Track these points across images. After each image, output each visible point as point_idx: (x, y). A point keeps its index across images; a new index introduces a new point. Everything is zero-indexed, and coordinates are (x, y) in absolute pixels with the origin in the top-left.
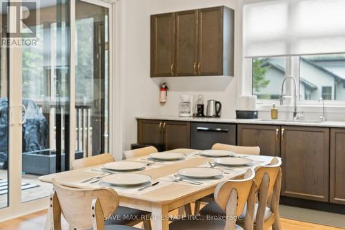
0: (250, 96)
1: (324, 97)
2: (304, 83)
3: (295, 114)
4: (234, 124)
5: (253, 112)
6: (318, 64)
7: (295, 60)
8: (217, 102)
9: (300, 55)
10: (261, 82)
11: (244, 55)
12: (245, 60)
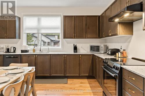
0: (26, 45)
1: (48, 45)
2: (43, 41)
3: (40, 50)
4: (20, 55)
5: (27, 50)
6: (47, 36)
7: (40, 35)
8: (14, 48)
9: (42, 33)
10: (31, 41)
11: (24, 33)
12: (24, 34)
